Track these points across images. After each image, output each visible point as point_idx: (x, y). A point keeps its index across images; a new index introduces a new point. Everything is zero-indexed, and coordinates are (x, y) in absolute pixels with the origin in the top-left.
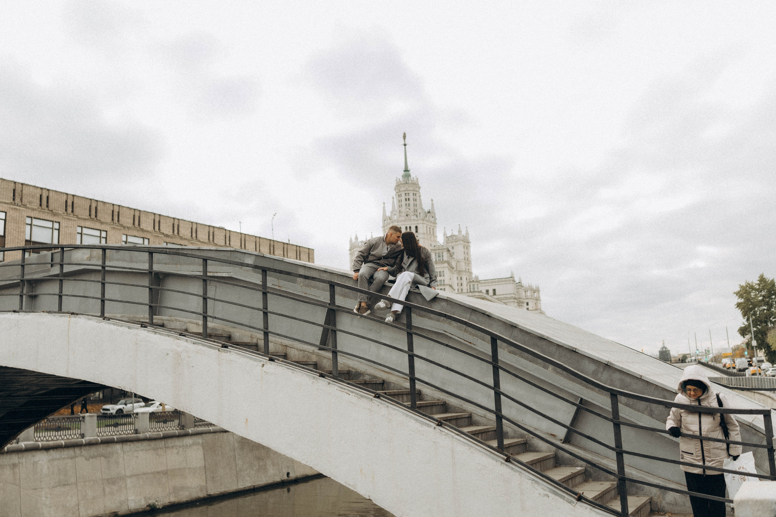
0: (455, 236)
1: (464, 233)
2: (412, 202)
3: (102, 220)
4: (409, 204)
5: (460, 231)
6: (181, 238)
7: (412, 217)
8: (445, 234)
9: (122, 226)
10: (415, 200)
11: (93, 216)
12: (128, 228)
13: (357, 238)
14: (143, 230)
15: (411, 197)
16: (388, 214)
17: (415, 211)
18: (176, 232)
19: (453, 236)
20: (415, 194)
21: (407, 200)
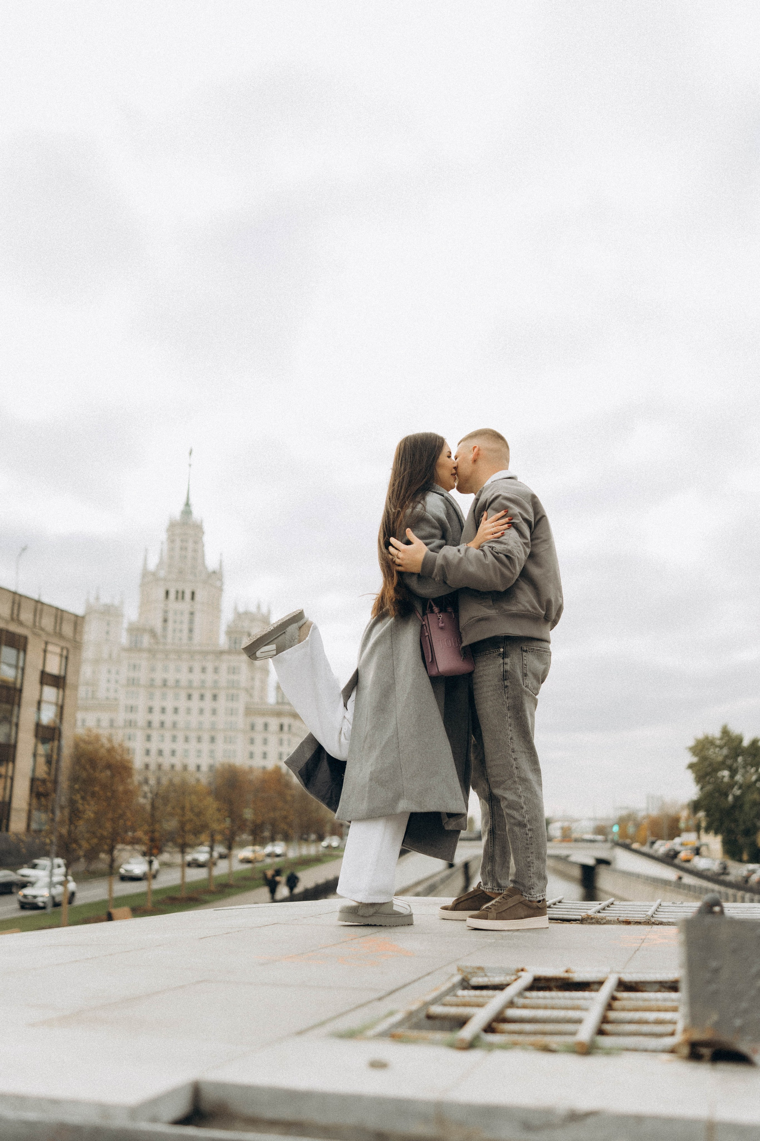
0: (251, 613)
1: (264, 610)
2: (190, 554)
4: (185, 557)
5: (259, 607)
7: (189, 577)
8: (236, 609)
10: (195, 551)
13: (97, 598)
15: (190, 545)
16: (152, 566)
17: (194, 567)
19: (246, 613)
20: (196, 542)
21: (183, 549)
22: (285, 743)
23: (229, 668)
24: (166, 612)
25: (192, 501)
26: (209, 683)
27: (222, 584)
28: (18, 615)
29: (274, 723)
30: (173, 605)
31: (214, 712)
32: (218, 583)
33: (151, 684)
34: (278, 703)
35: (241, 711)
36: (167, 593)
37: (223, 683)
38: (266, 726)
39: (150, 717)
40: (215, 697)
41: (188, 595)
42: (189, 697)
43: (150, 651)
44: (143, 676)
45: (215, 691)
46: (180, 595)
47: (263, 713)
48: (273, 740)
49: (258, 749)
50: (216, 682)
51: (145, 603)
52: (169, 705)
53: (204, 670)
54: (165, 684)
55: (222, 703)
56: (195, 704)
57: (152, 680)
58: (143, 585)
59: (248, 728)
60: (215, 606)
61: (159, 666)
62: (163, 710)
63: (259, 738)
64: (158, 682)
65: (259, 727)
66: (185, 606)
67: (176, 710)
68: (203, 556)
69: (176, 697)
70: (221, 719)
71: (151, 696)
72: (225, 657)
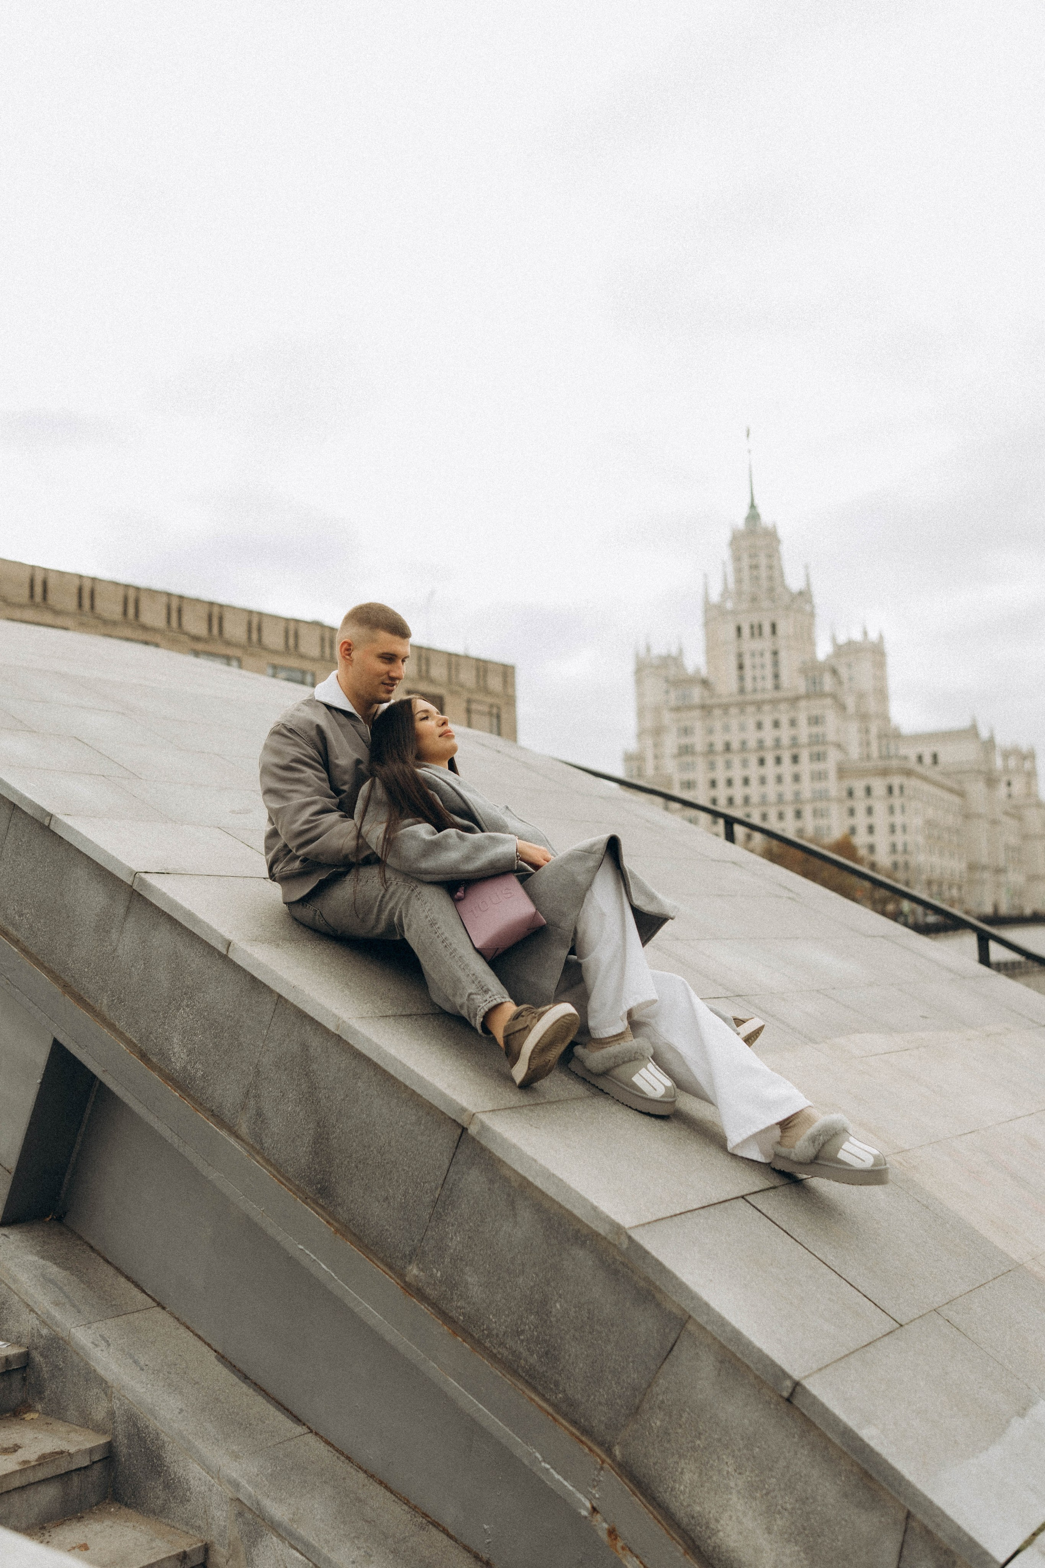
0: (855, 642)
1: (873, 636)
2: (763, 573)
3: (58, 607)
4: (757, 578)
5: (865, 633)
6: (228, 643)
7: (766, 604)
8: (834, 639)
9: (99, 618)
10: (770, 567)
11: (38, 597)
12: (114, 623)
13: (648, 649)
14: (144, 628)
15: (763, 561)
16: (715, 596)
17: (771, 590)
18: (215, 630)
19: (850, 643)
20: (770, 556)
21: (755, 567)
22: (898, 810)
23: (809, 719)
24: (740, 655)
25: (757, 502)
26: (785, 741)
27: (813, 607)
28: (427, 671)
29: (879, 786)
30: (749, 645)
31: (797, 778)
32: (808, 608)
33: (711, 749)
34: (881, 757)
35: (832, 775)
36: (739, 630)
37: (804, 739)
38: (868, 791)
39: (713, 793)
40: (795, 759)
41: (767, 629)
42: (762, 762)
43: (703, 707)
44: (698, 741)
45: (795, 751)
46: (756, 631)
47: (863, 773)
48: (880, 808)
49: (861, 821)
50: (794, 739)
51: (712, 647)
52: (737, 774)
53: (776, 724)
54: (728, 747)
55: (806, 766)
56: (770, 770)
57: (711, 745)
58: (706, 624)
59: (844, 794)
60: (806, 636)
61: (718, 725)
62: (729, 782)
63: (860, 808)
64: (719, 747)
65: (860, 792)
66: (765, 644)
67: (746, 781)
68: (782, 575)
69: (745, 763)
70: (807, 787)
71: (712, 766)
72: (803, 704)
